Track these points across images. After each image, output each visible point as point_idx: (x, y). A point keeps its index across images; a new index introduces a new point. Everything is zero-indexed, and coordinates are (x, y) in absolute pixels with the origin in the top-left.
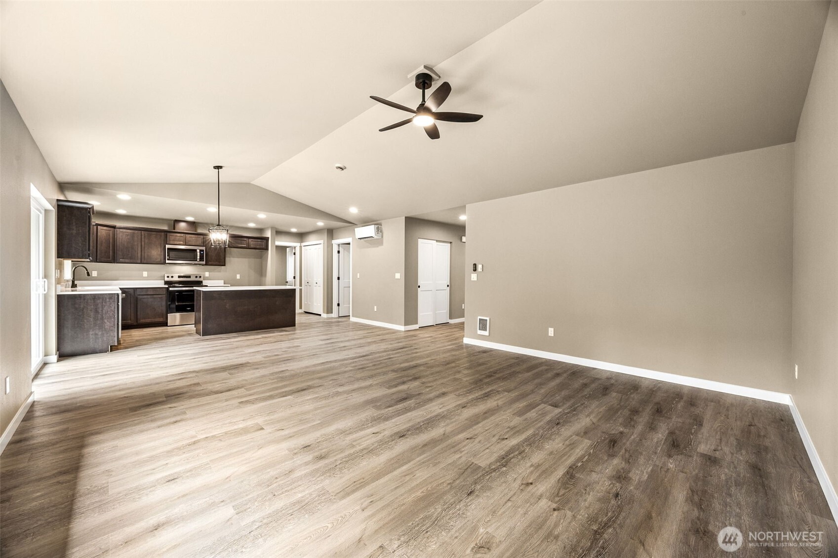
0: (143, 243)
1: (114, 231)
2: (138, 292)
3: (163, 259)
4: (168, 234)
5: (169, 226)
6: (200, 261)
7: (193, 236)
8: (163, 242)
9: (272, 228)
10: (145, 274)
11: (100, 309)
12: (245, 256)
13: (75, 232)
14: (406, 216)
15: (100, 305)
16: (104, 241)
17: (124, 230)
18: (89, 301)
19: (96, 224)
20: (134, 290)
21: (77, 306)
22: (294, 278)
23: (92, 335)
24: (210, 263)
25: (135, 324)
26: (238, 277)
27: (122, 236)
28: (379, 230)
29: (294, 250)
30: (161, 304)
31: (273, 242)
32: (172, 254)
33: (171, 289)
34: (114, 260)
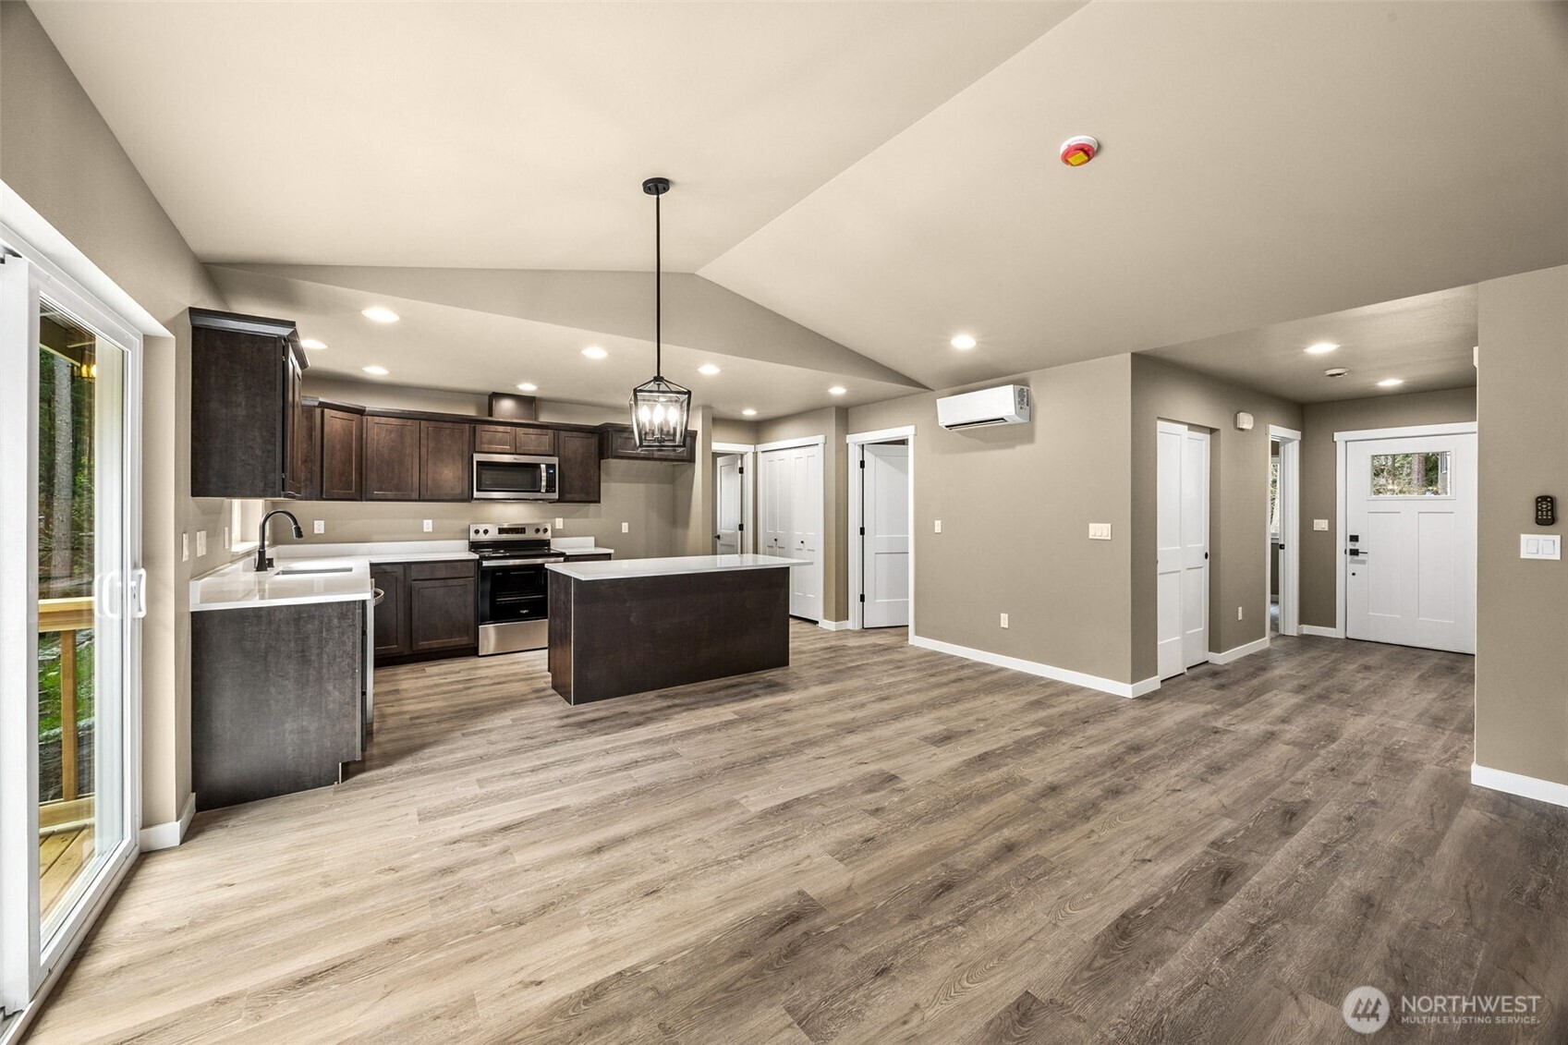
0: (424, 451)
1: (362, 421)
2: (414, 573)
3: (467, 488)
4: (479, 427)
5: (479, 409)
6: (547, 491)
7: (531, 431)
8: (466, 447)
9: (706, 408)
10: (428, 525)
11: (315, 651)
12: (637, 478)
13: (244, 413)
14: (1134, 351)
15: (313, 641)
16: (338, 447)
17: (383, 420)
18: (283, 628)
19: (320, 403)
20: (405, 570)
21: (248, 645)
22: (741, 527)
23: (291, 732)
24: (568, 496)
25: (406, 653)
26: (625, 527)
27: (378, 434)
28: (1024, 399)
29: (739, 461)
30: (464, 600)
31: (707, 445)
32: (488, 476)
33: (485, 563)
34: (361, 494)
